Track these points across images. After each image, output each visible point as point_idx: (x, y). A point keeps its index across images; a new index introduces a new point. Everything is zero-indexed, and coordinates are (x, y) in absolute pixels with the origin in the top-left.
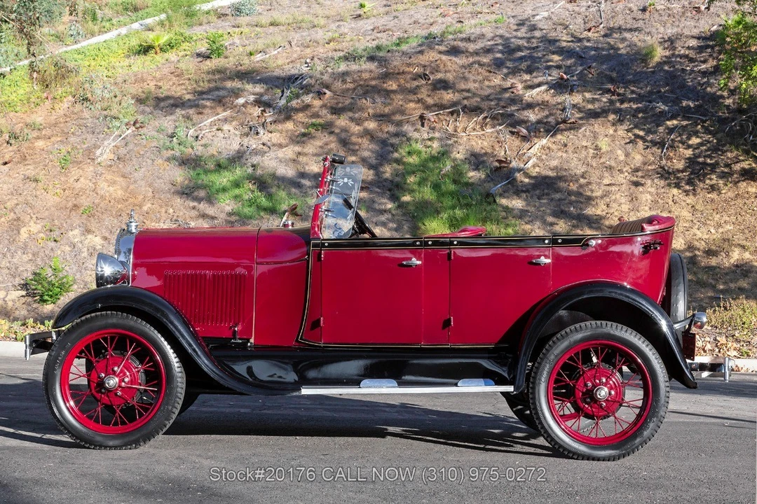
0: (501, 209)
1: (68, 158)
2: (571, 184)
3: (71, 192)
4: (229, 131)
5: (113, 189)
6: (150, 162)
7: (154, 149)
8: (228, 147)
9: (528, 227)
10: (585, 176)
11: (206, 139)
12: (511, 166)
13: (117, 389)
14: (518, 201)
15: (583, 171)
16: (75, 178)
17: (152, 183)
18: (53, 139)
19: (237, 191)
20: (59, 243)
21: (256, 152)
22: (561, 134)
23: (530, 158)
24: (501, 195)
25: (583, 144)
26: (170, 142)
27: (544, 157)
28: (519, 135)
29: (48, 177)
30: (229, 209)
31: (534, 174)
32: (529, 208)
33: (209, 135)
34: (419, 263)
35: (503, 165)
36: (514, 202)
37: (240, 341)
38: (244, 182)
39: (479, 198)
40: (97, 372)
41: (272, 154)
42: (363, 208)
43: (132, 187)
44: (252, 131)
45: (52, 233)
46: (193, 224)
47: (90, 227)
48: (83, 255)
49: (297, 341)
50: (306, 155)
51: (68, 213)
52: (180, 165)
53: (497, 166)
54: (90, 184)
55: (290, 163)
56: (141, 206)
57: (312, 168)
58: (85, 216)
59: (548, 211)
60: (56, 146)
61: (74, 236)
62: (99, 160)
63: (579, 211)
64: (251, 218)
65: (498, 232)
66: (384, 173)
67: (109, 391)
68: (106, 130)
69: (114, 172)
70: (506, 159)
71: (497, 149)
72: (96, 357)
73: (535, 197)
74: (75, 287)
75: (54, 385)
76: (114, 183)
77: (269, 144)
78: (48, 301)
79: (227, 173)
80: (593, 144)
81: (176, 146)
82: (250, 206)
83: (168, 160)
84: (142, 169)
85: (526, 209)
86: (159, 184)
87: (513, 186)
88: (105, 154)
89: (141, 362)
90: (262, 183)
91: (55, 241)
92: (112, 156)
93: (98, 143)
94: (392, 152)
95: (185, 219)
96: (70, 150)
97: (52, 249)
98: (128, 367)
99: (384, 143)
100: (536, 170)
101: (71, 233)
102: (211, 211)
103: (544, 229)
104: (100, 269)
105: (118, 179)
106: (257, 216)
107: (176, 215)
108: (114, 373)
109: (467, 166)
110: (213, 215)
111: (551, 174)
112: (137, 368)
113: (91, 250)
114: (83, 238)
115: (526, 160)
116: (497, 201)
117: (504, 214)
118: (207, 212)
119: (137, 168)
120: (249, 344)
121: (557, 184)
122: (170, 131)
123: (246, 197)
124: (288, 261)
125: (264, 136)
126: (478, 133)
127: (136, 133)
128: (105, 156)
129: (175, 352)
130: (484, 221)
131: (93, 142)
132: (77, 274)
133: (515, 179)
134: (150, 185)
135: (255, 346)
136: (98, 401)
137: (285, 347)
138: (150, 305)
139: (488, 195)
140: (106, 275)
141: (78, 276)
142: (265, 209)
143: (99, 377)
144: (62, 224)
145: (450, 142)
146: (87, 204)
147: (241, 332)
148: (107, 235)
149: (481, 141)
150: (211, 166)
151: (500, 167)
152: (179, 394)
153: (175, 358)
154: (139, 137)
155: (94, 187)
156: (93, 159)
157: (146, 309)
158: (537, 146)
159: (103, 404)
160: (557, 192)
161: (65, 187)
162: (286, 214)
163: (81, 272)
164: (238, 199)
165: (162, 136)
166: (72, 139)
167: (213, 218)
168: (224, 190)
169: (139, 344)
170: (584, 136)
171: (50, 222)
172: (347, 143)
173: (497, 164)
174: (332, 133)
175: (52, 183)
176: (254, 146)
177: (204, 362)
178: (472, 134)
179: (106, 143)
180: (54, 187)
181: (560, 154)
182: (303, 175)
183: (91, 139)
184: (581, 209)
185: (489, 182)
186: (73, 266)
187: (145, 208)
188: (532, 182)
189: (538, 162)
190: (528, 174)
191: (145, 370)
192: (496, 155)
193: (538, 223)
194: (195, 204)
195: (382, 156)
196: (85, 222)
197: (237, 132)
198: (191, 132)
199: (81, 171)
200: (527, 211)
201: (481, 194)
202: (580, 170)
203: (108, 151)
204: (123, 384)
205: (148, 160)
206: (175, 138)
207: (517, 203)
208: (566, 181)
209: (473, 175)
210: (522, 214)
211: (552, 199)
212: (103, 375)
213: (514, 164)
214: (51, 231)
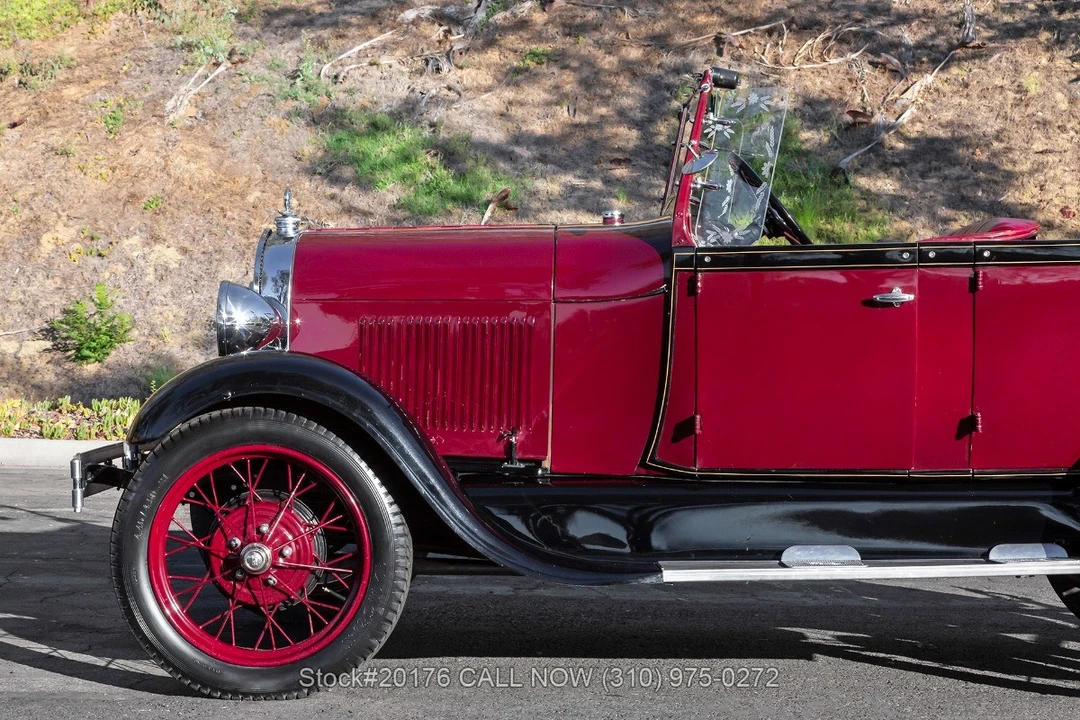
0: (858, 195)
1: (119, 114)
2: (978, 151)
3: (124, 172)
4: (390, 67)
5: (196, 166)
6: (256, 120)
7: (264, 97)
8: (389, 93)
9: (905, 225)
10: (1001, 136)
11: (351, 80)
12: (873, 121)
13: (268, 572)
14: (887, 181)
15: (997, 128)
16: (132, 148)
17: (262, 156)
18: (93, 83)
19: (406, 168)
20: (106, 260)
21: (435, 101)
22: (959, 66)
23: (905, 108)
24: (857, 171)
25: (997, 83)
26: (291, 85)
27: (929, 105)
28: (885, 69)
29: (86, 147)
30: (392, 198)
31: (914, 135)
32: (906, 193)
33: (357, 74)
34: (909, 297)
35: (860, 119)
36: (879, 183)
37: (522, 466)
38: (417, 153)
39: (820, 176)
40: (225, 536)
41: (464, 105)
42: (621, 196)
43: (227, 163)
44: (430, 66)
45: (95, 242)
46: (332, 225)
47: (158, 232)
48: (147, 279)
49: (643, 464)
50: (522, 104)
51: (121, 208)
52: (308, 125)
53: (848, 123)
54: (158, 159)
55: (495, 120)
56: (243, 196)
57: (532, 127)
58: (149, 213)
59: (940, 198)
60: (98, 94)
61: (132, 248)
62: (171, 117)
63: (992, 197)
64: (430, 213)
65: (853, 234)
66: (656, 134)
67: (250, 575)
68: (182, 67)
69: (197, 138)
70: (865, 109)
71: (849, 93)
72: (221, 504)
73: (916, 175)
74: (135, 333)
75: (134, 563)
76: (196, 156)
77: (458, 87)
78: (89, 357)
79: (388, 139)
80: (1013, 82)
81: (301, 93)
82: (430, 193)
83: (289, 116)
84: (245, 133)
85: (900, 193)
86: (275, 158)
87: (878, 155)
88: (181, 106)
89: (318, 513)
90: (450, 154)
91: (100, 255)
92: (193, 111)
93: (170, 89)
94: (669, 100)
95: (319, 217)
96: (121, 101)
97: (95, 270)
98: (288, 524)
99: (656, 84)
100: (916, 128)
101: (126, 242)
102: (362, 201)
103: (932, 228)
104: (225, 316)
105: (203, 149)
106: (440, 210)
107: (303, 209)
108: (262, 538)
109: (798, 122)
110: (366, 209)
111: (941, 133)
112: (310, 526)
113: (161, 271)
114: (147, 250)
115: (899, 111)
116: (851, 181)
117: (862, 204)
118: (355, 205)
119: (235, 131)
120: (540, 472)
121: (952, 151)
122: (291, 68)
123: (422, 179)
124: (624, 296)
125: (450, 74)
126: (816, 66)
127: (233, 71)
128: (181, 112)
129: (390, 492)
130: (830, 214)
131: (160, 88)
132: (138, 312)
133: (881, 144)
134: (258, 160)
135: (556, 478)
136: (227, 596)
137: (616, 477)
138: (336, 394)
139: (836, 171)
140: (237, 328)
141: (140, 314)
142: (454, 199)
143: (230, 547)
144: (110, 227)
145: (767, 81)
146: (153, 193)
147: (523, 445)
148: (187, 244)
149: (821, 79)
150: (362, 125)
151: (854, 124)
152: (400, 582)
153: (391, 504)
154: (238, 78)
155: (163, 163)
156: (161, 117)
157: (330, 401)
158: (917, 87)
159: (239, 603)
160: (954, 165)
161: (115, 164)
162: (491, 206)
163: (144, 307)
164: (408, 182)
165: (276, 76)
166: (125, 83)
167: (366, 214)
168: (384, 166)
169: (313, 474)
170: (998, 69)
171: (91, 225)
172: (591, 85)
173: (849, 118)
174: (565, 67)
175: (92, 157)
176: (434, 92)
177: (454, 514)
178: (805, 67)
179: (182, 89)
180: (96, 164)
181: (957, 100)
182: (518, 139)
183: (157, 84)
184: (995, 193)
185: (836, 148)
186: (131, 298)
187: (251, 199)
188: (911, 147)
189: (920, 114)
190: (902, 134)
191: (325, 530)
192: (846, 104)
193: (922, 219)
194: (335, 190)
195: (651, 107)
196: (149, 222)
197: (405, 69)
198: (326, 69)
199: (141, 137)
200: (904, 198)
201: (822, 170)
202: (992, 127)
203: (186, 102)
204: (281, 560)
205: (253, 117)
206: (298, 80)
207: (887, 185)
208: (968, 146)
209: (810, 137)
210: (894, 204)
211: (946, 178)
212: (238, 542)
213: (879, 118)
214: (92, 239)
